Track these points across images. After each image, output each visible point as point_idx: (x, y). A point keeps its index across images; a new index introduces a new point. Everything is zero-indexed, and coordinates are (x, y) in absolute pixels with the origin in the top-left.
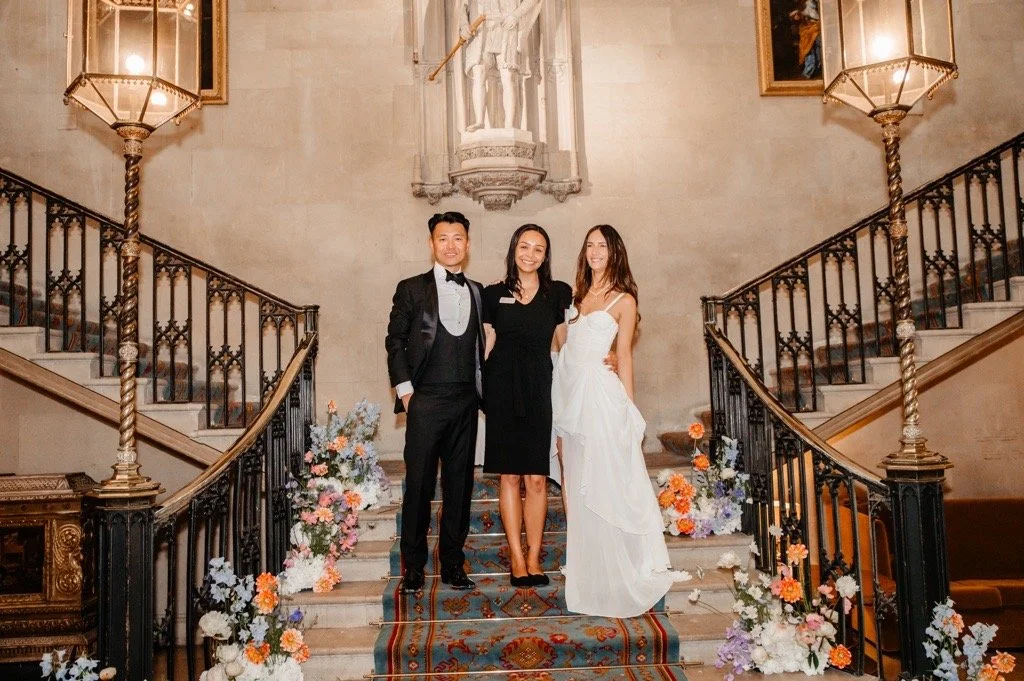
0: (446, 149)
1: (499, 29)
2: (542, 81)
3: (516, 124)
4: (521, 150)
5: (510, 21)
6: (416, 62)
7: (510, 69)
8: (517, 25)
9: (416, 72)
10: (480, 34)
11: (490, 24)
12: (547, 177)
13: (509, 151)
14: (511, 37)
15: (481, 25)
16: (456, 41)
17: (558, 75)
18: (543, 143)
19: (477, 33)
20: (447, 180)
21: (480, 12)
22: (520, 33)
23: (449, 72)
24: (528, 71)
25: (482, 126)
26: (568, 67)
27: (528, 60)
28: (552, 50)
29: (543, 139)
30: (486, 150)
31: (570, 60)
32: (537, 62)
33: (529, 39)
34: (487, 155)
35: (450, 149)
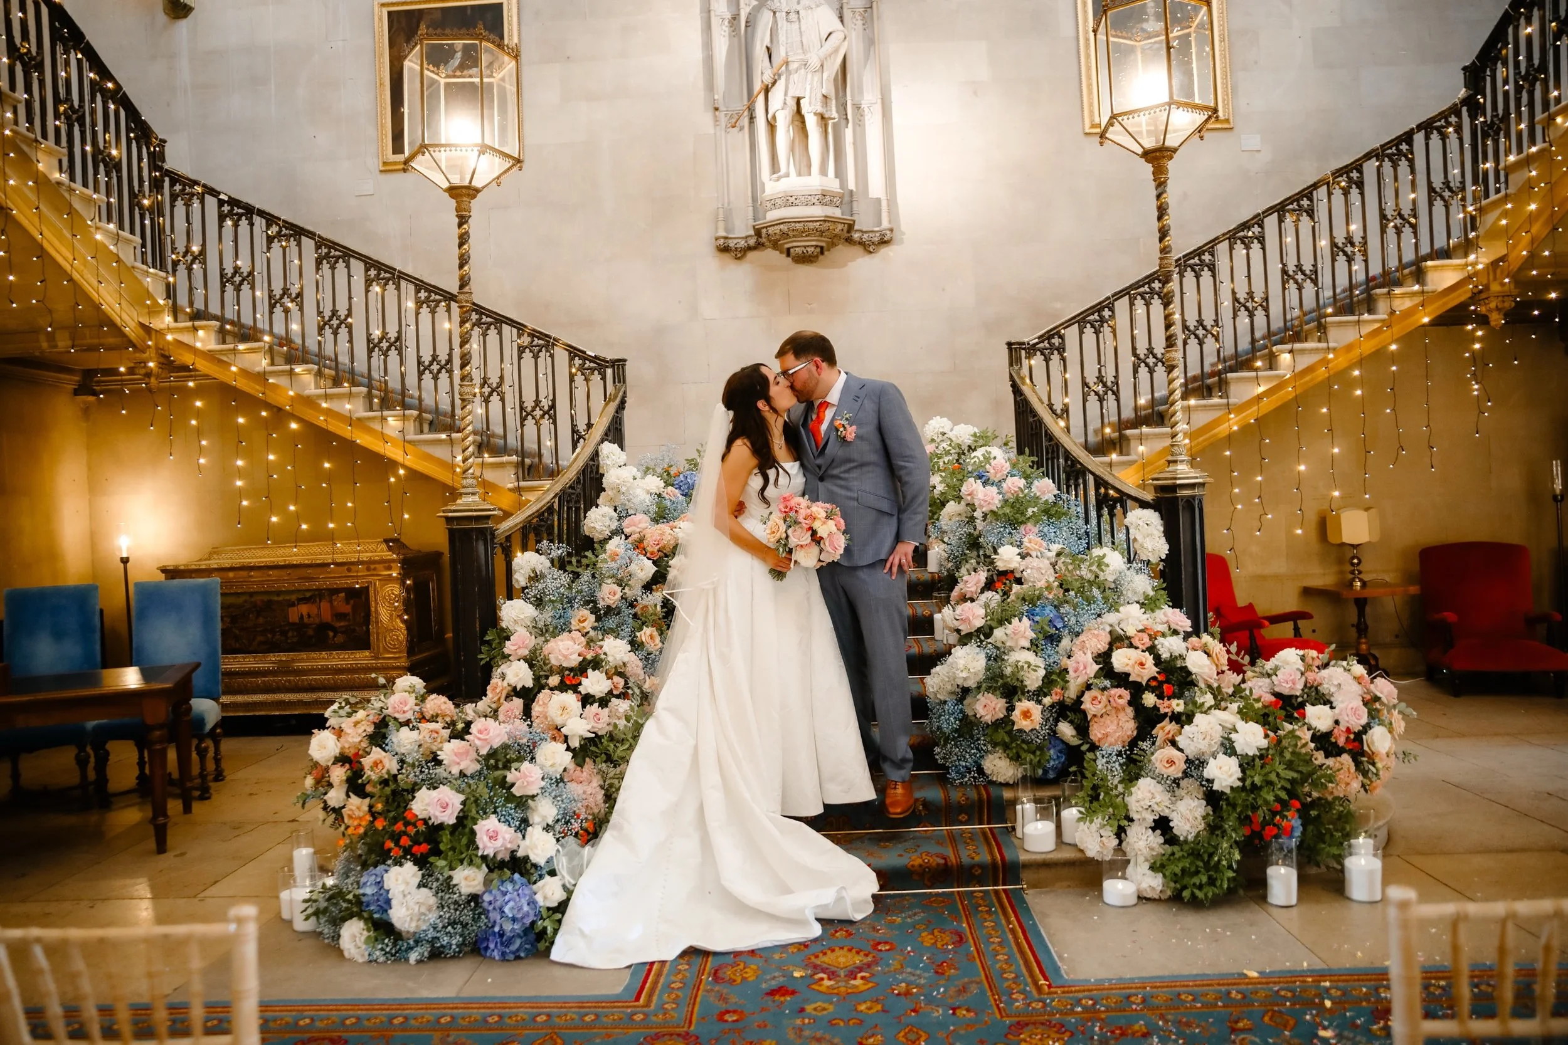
0: (750, 200)
1: (803, 71)
2: (850, 125)
3: (823, 172)
4: (828, 198)
5: (814, 62)
6: (717, 109)
7: (815, 114)
8: (822, 66)
9: (716, 120)
10: (783, 78)
11: (793, 66)
12: (856, 227)
13: (815, 201)
14: (816, 79)
15: (784, 68)
16: (757, 86)
17: (866, 118)
18: (851, 191)
19: (780, 76)
20: (752, 232)
21: (783, 54)
22: (825, 75)
23: (752, 118)
24: (835, 114)
25: (787, 175)
26: (878, 108)
27: (834, 102)
28: (861, 92)
29: (851, 185)
30: (792, 200)
31: (879, 101)
32: (845, 105)
33: (835, 80)
34: (792, 205)
35: (754, 199)
